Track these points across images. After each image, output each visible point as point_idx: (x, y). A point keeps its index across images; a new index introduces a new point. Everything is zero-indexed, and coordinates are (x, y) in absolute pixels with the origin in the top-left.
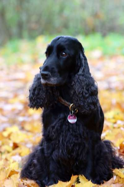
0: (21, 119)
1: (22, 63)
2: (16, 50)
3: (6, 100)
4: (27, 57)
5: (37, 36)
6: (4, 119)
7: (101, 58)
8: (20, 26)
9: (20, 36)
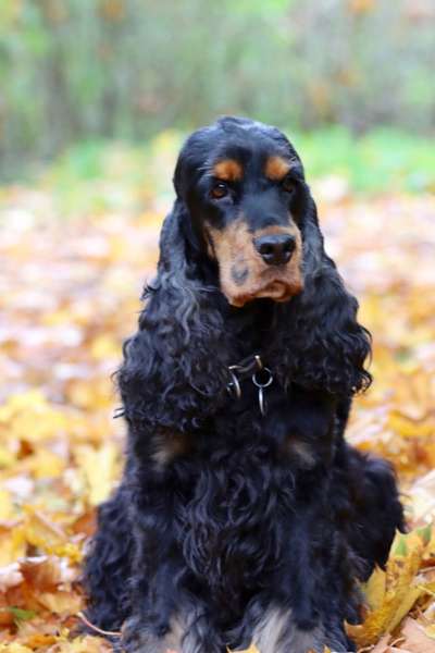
0: (64, 371)
1: (105, 208)
2: (92, 173)
3: (34, 317)
4: (121, 195)
5: (158, 132)
6: (14, 371)
7: (345, 201)
8: (110, 103)
9: (107, 132)
